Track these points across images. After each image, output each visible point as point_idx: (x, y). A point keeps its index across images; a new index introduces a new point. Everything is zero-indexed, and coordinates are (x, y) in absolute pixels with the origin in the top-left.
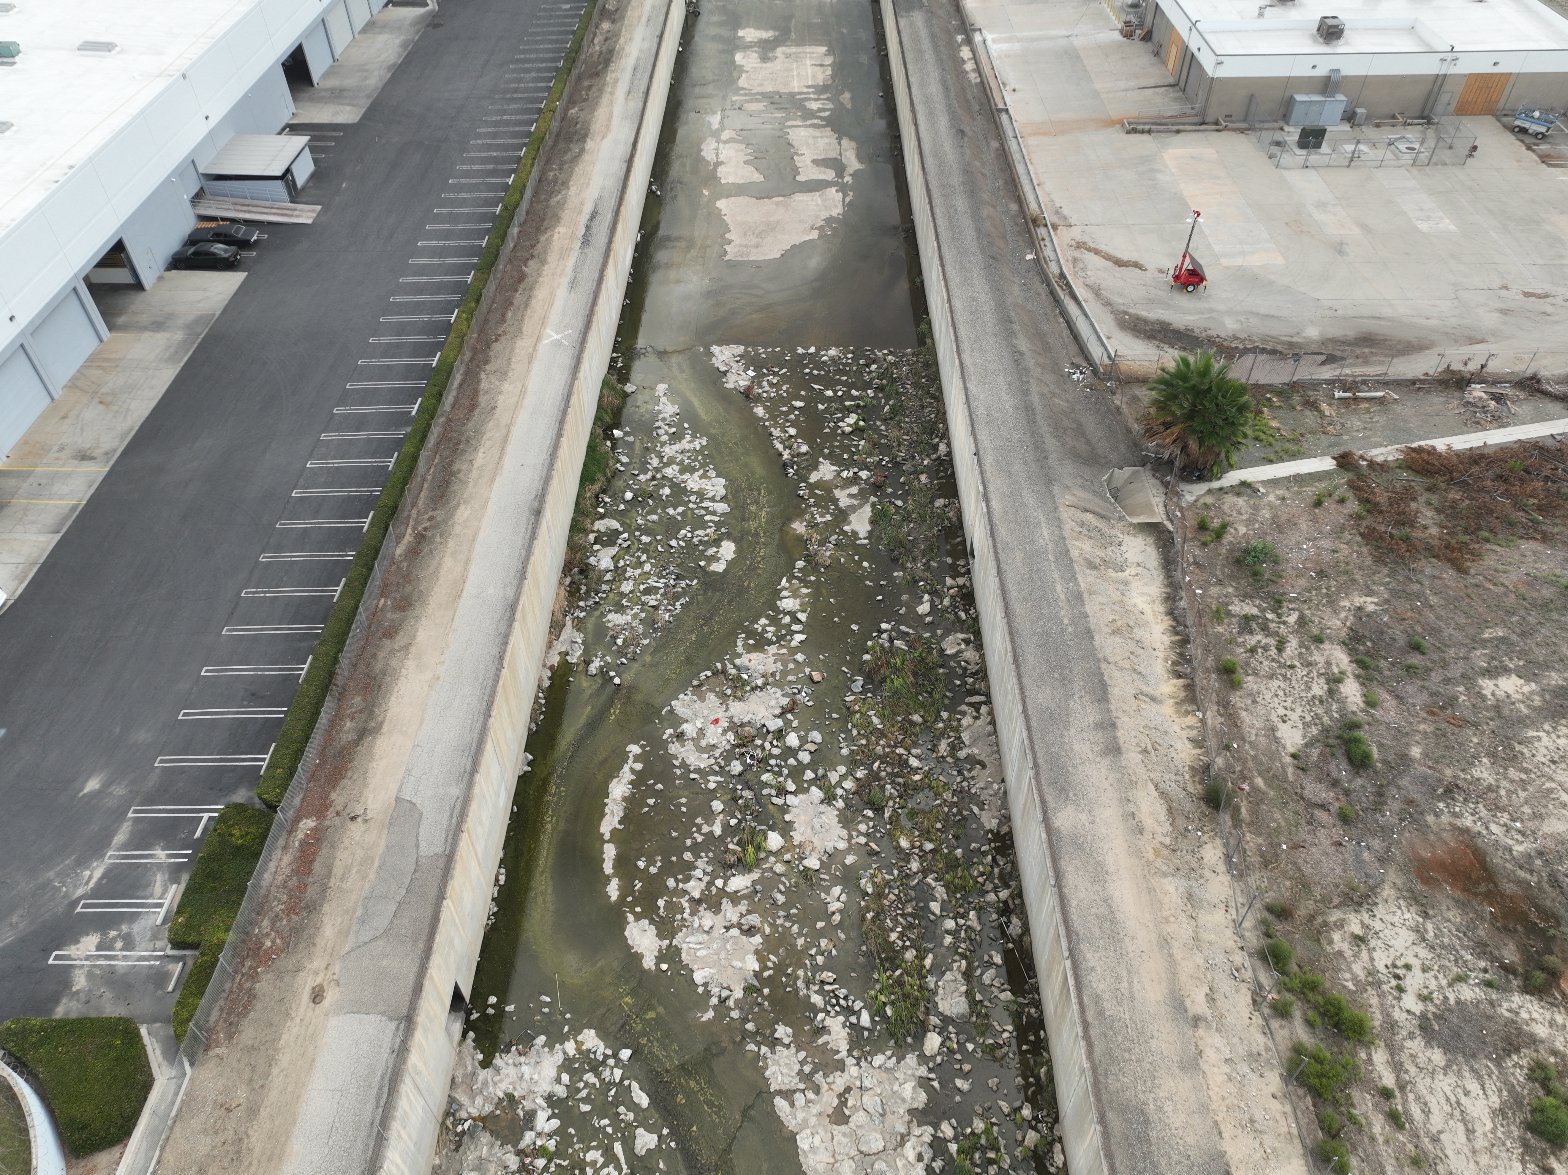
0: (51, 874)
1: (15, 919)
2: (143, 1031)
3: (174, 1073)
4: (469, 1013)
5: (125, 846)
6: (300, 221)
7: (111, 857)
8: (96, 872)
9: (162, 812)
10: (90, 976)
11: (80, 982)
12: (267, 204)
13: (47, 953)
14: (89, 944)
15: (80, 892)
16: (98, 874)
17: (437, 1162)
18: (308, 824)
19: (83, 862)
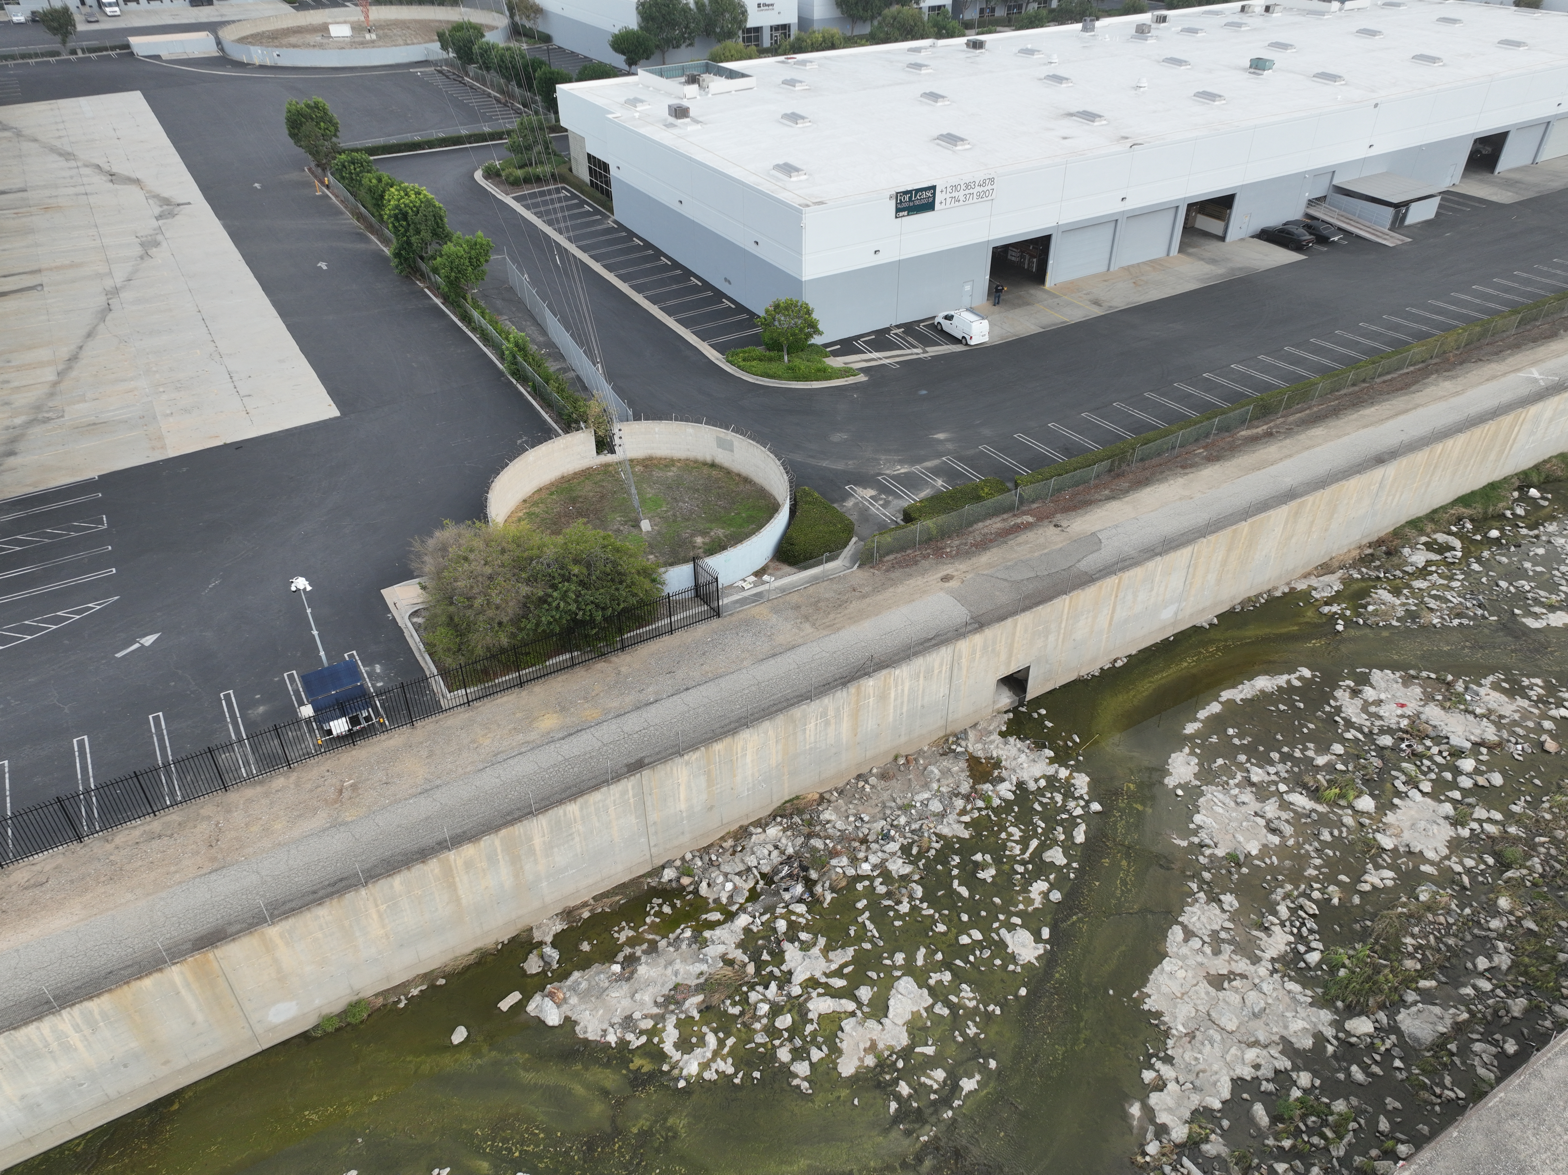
0: (883, 457)
1: (850, 462)
2: (854, 539)
3: (848, 565)
4: (1021, 704)
5: (927, 469)
6: (1384, 242)
7: (916, 468)
8: (903, 470)
9: (960, 467)
10: (856, 504)
11: (850, 503)
12: (1368, 224)
13: (849, 483)
14: (869, 493)
15: (888, 472)
16: (903, 471)
17: (926, 749)
18: (1030, 519)
19: (901, 462)
